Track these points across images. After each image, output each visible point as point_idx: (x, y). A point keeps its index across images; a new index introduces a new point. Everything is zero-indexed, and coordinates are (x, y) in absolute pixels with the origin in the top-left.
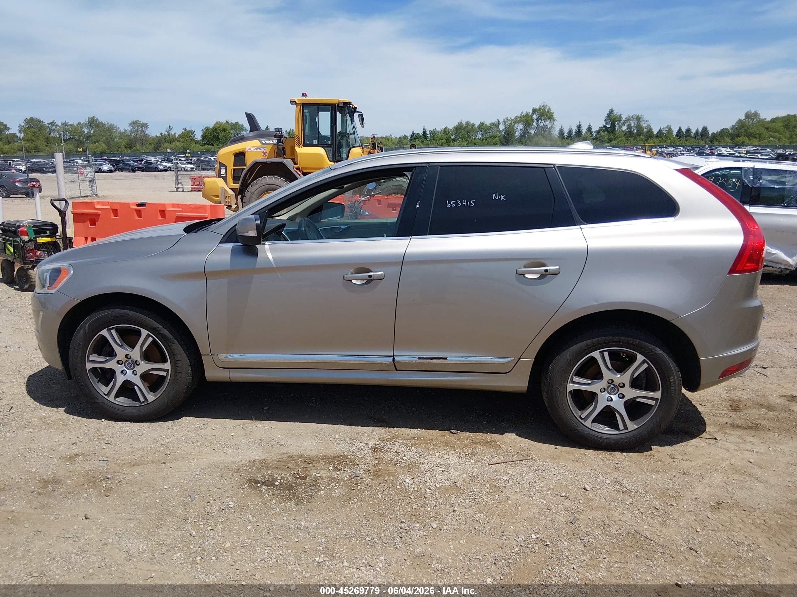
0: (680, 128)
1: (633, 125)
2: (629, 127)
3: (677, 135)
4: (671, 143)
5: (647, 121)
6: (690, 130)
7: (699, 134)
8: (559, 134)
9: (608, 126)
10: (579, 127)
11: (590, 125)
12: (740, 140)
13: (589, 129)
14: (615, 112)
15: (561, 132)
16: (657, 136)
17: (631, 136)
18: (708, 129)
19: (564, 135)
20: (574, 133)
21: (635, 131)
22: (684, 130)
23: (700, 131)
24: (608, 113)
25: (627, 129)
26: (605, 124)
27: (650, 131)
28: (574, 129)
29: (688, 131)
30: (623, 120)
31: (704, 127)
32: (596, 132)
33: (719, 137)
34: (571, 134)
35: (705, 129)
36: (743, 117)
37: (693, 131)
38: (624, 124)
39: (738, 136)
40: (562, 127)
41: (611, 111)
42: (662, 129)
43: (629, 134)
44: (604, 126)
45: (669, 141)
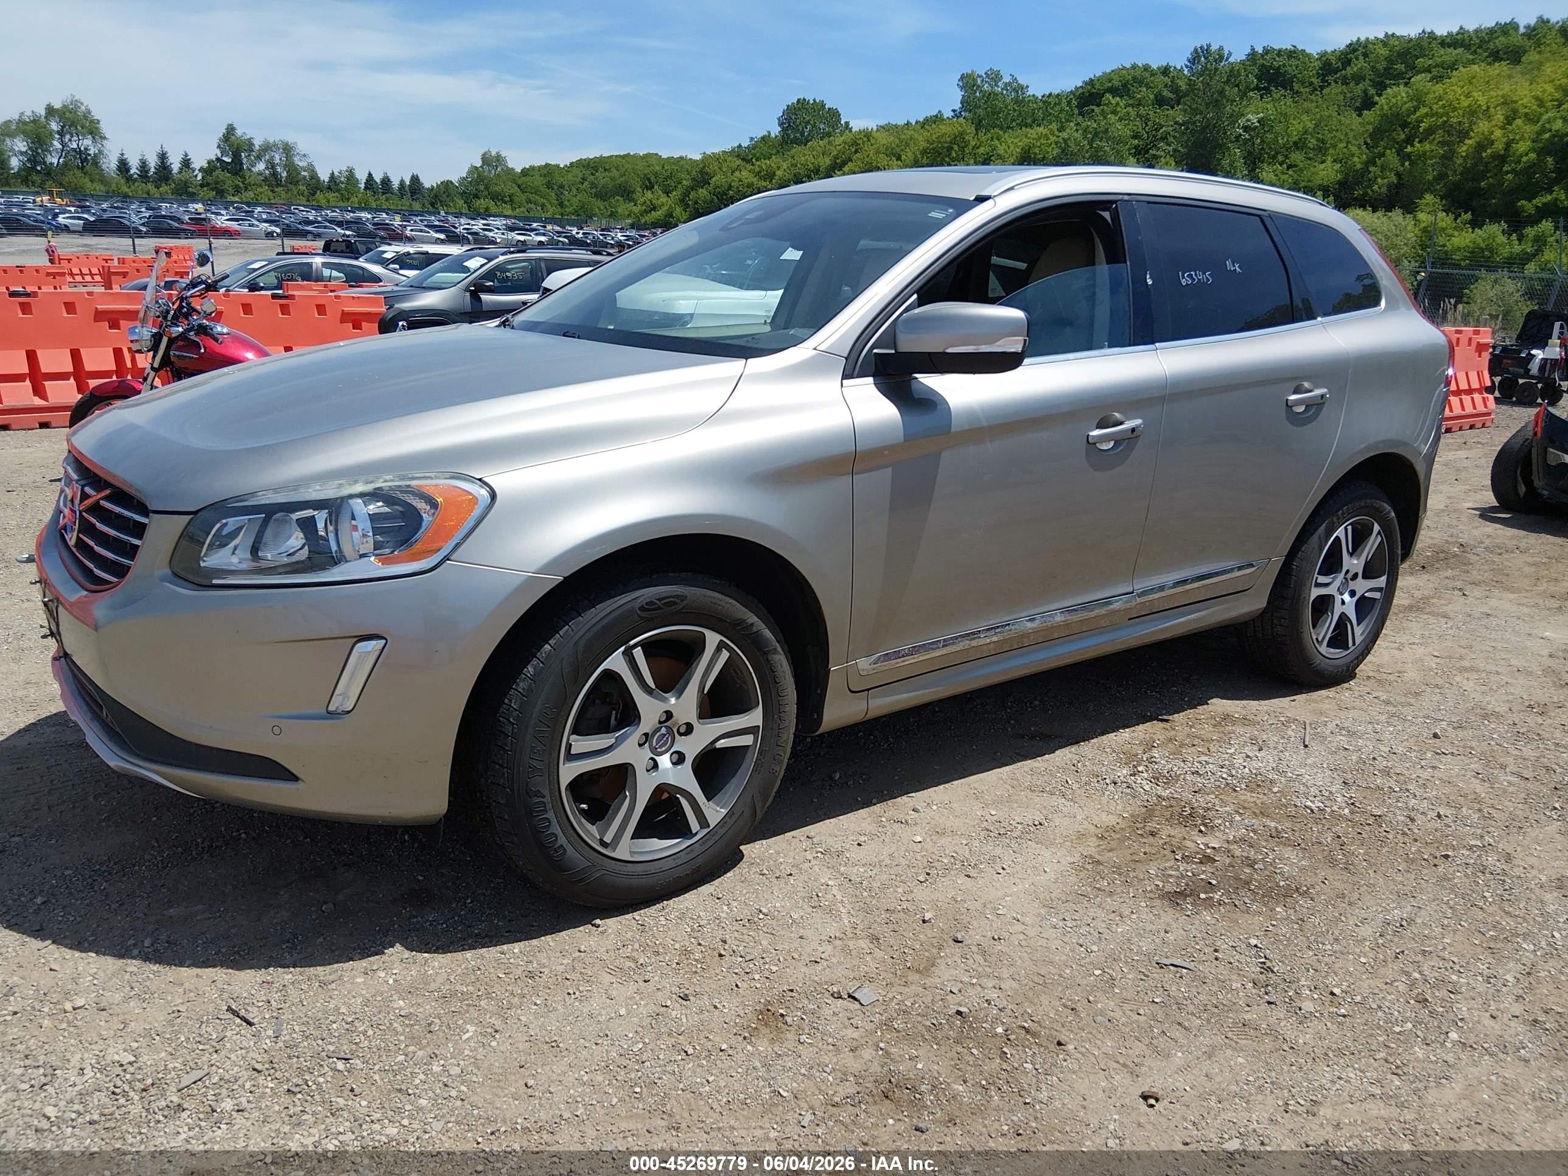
0: (370, 175)
1: (277, 161)
2: (271, 165)
3: (366, 188)
4: (360, 203)
5: (304, 155)
6: (389, 180)
7: (407, 189)
8: (119, 169)
9: (228, 160)
10: (163, 157)
11: (186, 155)
12: (481, 203)
13: (186, 163)
14: (239, 132)
15: (123, 166)
16: (329, 188)
17: (278, 185)
18: (422, 180)
19: (132, 172)
20: (153, 170)
21: (284, 174)
22: (378, 178)
23: (408, 183)
24: (224, 131)
25: (267, 168)
26: (219, 155)
27: (314, 176)
28: (153, 162)
29: (386, 181)
30: (257, 147)
31: (413, 176)
32: (201, 170)
33: (444, 197)
34: (147, 172)
35: (415, 179)
36: (479, 164)
37: (396, 184)
38: (259, 158)
39: (477, 197)
40: (122, 154)
41: (231, 130)
42: (336, 173)
43: (272, 180)
44: (218, 159)
45: (356, 200)
